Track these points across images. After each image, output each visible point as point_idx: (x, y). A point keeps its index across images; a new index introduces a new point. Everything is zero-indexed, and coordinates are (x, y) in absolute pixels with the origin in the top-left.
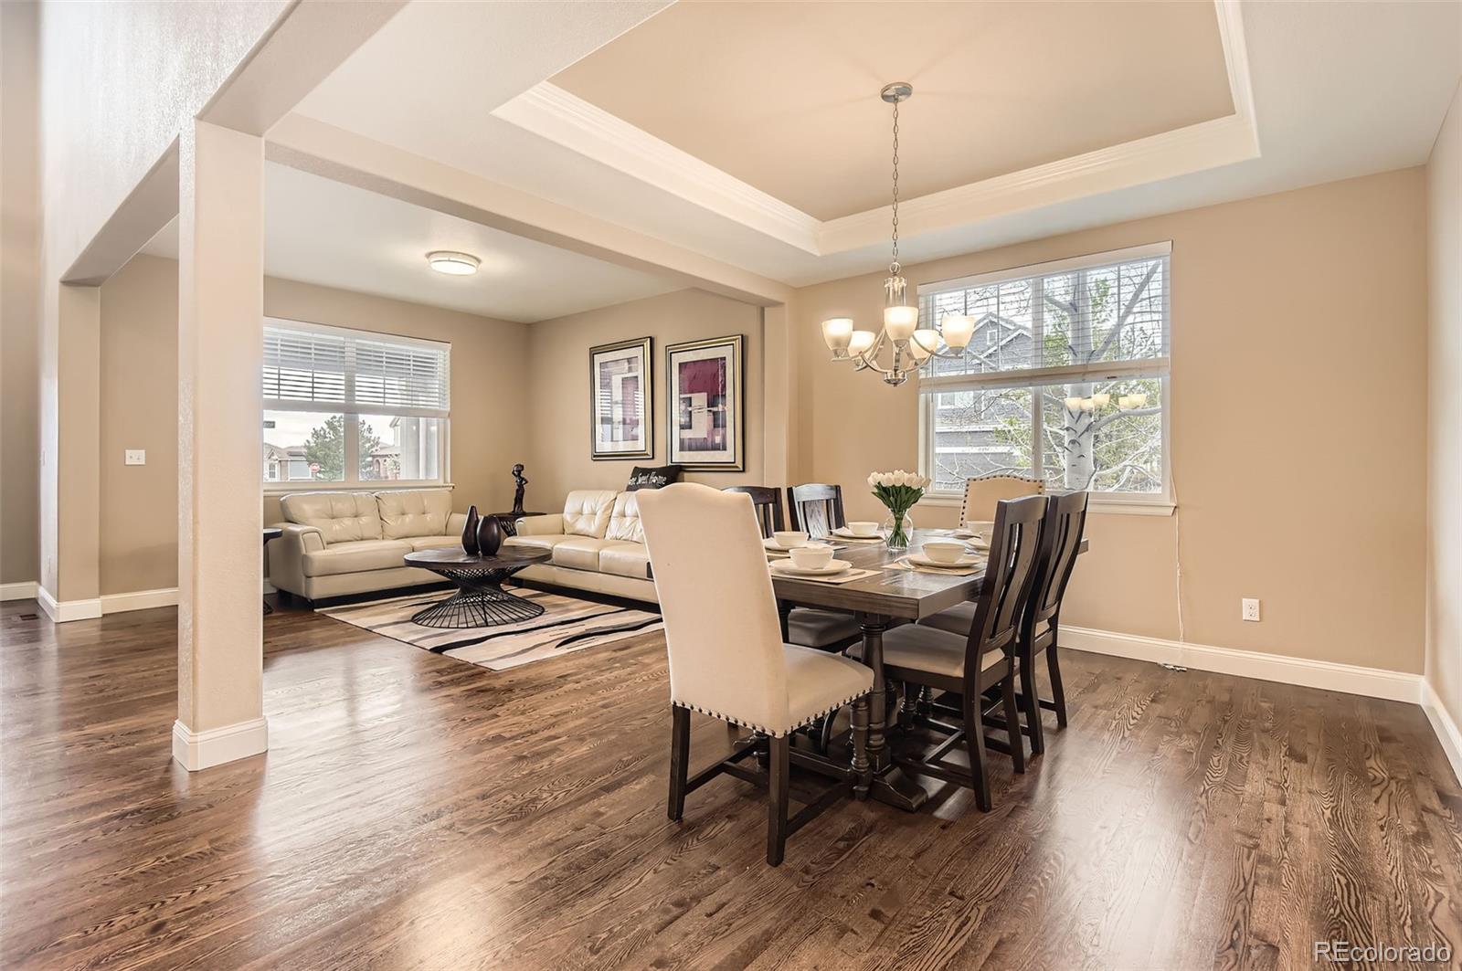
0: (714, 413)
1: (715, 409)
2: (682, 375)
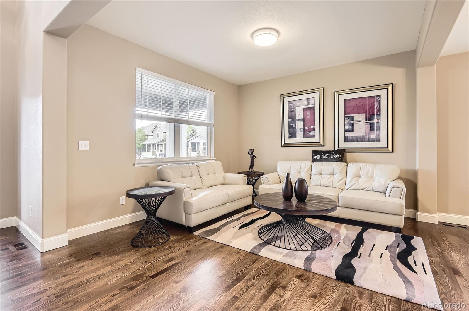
1: (371, 122)
2: (347, 105)
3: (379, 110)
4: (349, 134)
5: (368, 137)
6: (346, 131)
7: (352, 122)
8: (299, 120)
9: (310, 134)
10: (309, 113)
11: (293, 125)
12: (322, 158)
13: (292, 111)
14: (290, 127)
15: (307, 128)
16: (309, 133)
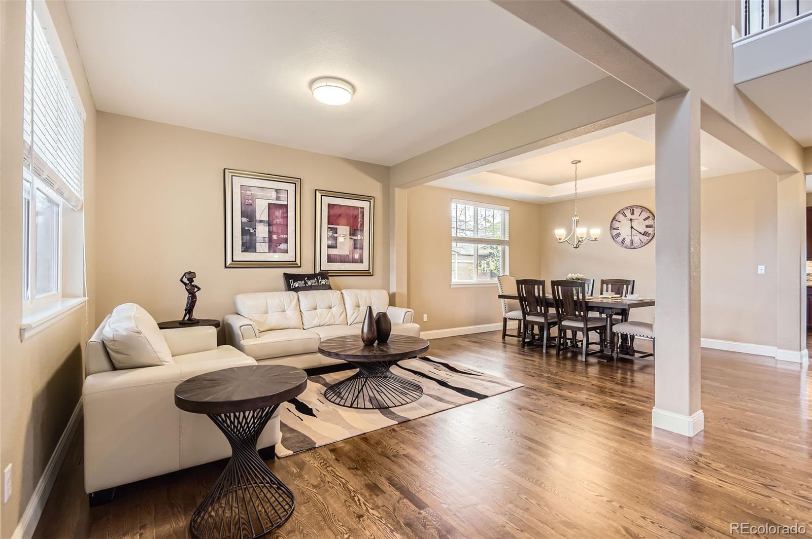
0: (355, 240)
1: (355, 238)
2: (332, 213)
3: (362, 225)
4: (333, 252)
5: (351, 256)
6: (329, 247)
7: (336, 235)
8: (261, 221)
9: (279, 247)
10: (278, 213)
11: (251, 229)
12: (307, 285)
13: (248, 205)
14: (244, 232)
15: (275, 237)
16: (279, 245)
